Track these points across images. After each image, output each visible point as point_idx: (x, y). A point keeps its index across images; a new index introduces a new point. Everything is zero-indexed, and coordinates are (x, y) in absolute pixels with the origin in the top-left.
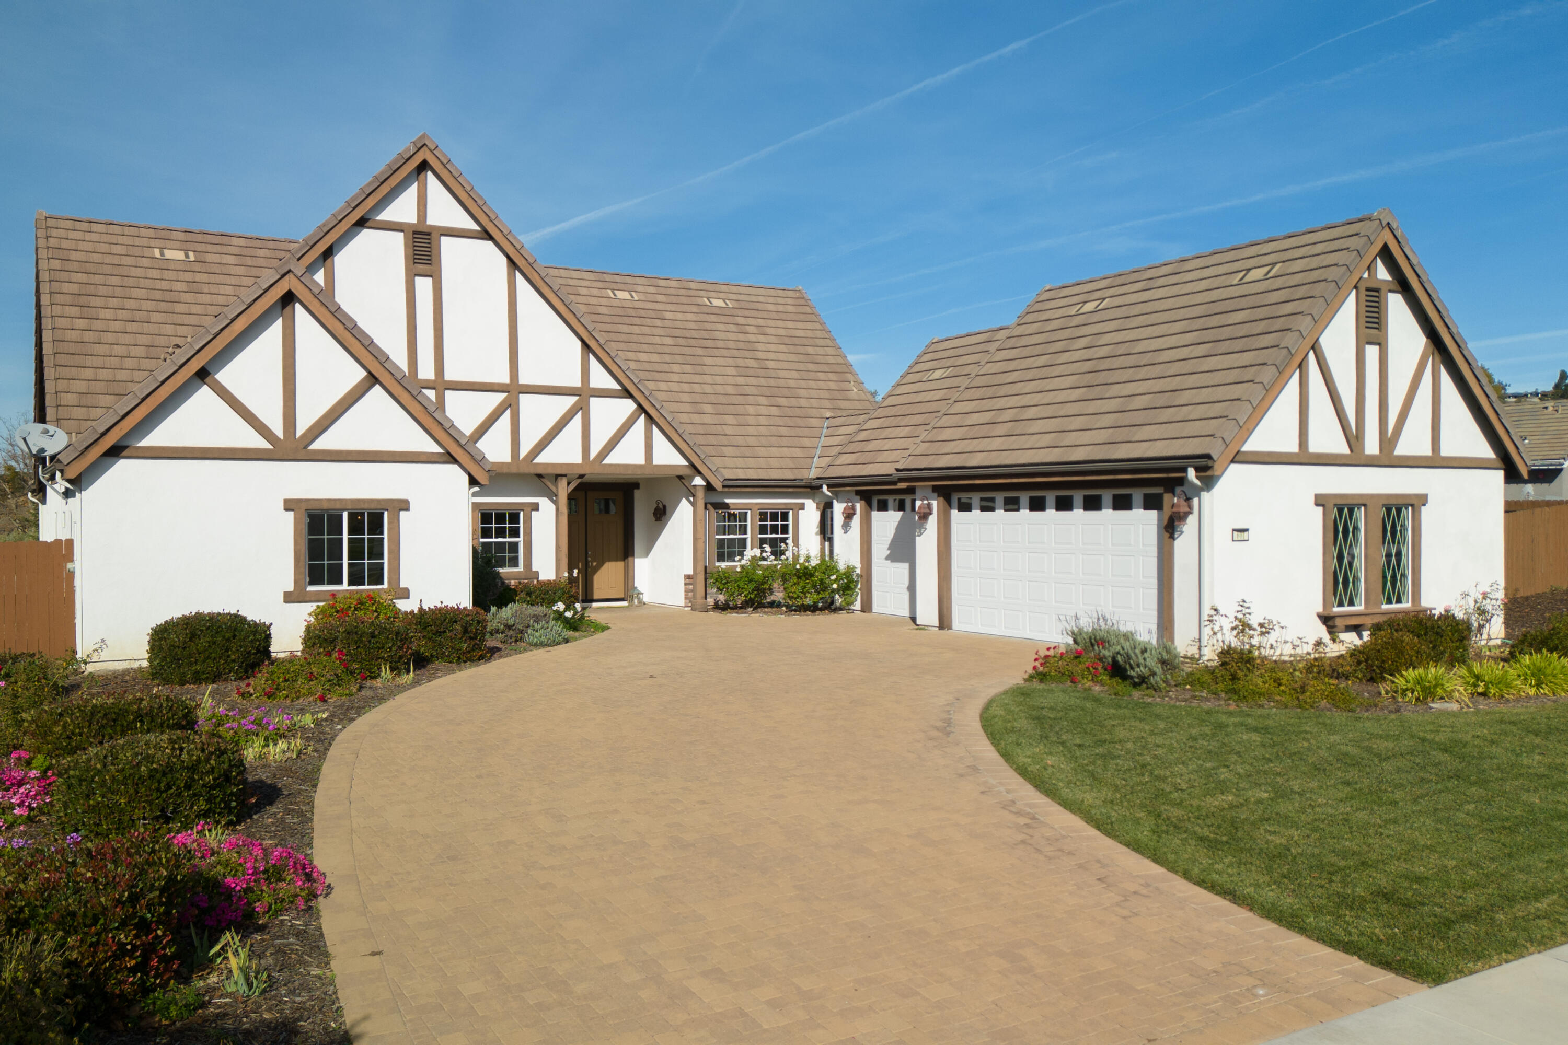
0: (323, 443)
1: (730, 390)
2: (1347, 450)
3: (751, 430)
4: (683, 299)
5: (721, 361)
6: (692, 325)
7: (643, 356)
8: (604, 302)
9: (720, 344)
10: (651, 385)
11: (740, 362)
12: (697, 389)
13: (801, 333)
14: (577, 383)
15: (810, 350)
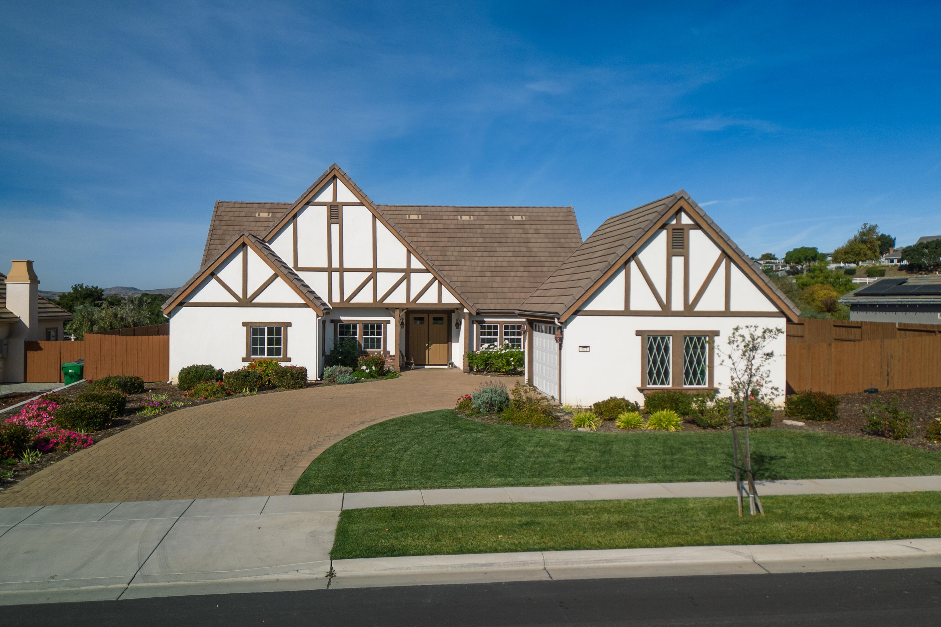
0: (257, 300)
1: (505, 264)
2: (659, 308)
3: (508, 284)
4: (498, 218)
5: (506, 249)
6: (498, 231)
7: (463, 249)
8: (454, 222)
9: (509, 240)
10: (462, 263)
11: (517, 249)
12: (486, 264)
13: (561, 231)
14: (405, 267)
15: (562, 240)
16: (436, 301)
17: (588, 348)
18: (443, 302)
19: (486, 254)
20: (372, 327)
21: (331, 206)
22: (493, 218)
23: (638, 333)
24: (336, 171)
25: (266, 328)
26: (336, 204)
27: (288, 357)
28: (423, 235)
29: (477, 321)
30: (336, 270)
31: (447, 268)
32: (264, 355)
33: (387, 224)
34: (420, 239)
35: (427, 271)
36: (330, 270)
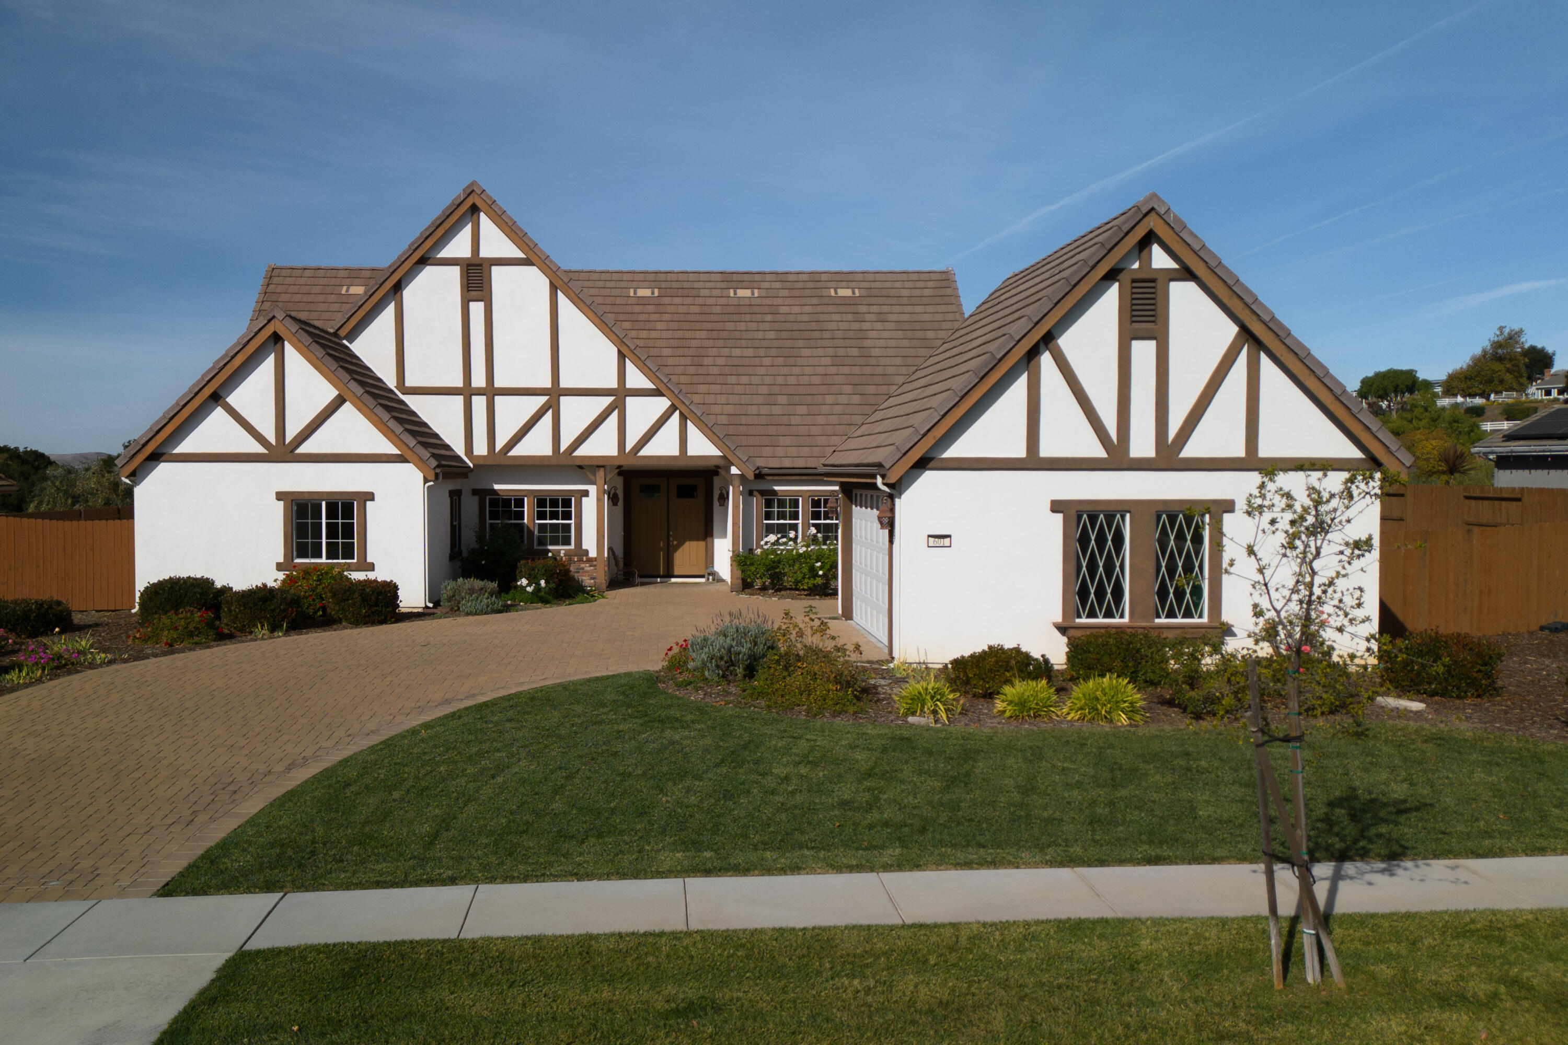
1: (816, 380)
2: (1100, 453)
3: (820, 419)
4: (808, 293)
5: (819, 352)
6: (805, 318)
7: (737, 352)
8: (722, 301)
9: (827, 334)
10: (732, 379)
11: (841, 352)
12: (780, 380)
13: (927, 317)
14: (614, 384)
15: (930, 334)
16: (676, 452)
17: (947, 541)
18: (689, 454)
19: (780, 361)
20: (554, 503)
21: (468, 265)
22: (796, 293)
23: (1057, 507)
24: (476, 197)
25: (324, 504)
26: (478, 262)
27: (369, 560)
28: (660, 326)
29: (758, 491)
30: (479, 392)
31: (702, 389)
32: (321, 557)
33: (577, 300)
34: (654, 334)
35: (657, 393)
36: (467, 392)
